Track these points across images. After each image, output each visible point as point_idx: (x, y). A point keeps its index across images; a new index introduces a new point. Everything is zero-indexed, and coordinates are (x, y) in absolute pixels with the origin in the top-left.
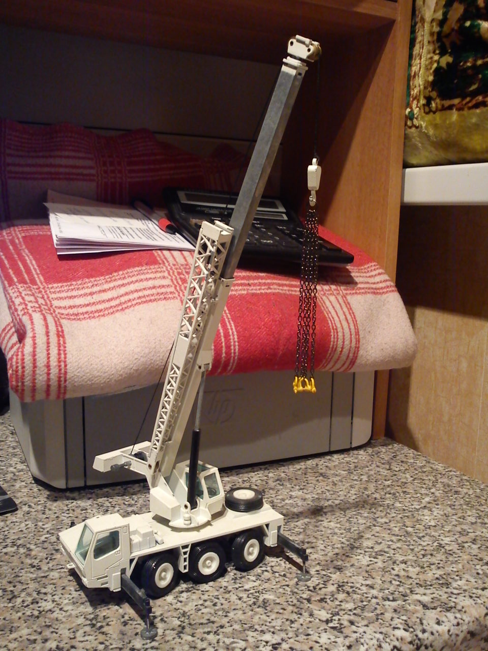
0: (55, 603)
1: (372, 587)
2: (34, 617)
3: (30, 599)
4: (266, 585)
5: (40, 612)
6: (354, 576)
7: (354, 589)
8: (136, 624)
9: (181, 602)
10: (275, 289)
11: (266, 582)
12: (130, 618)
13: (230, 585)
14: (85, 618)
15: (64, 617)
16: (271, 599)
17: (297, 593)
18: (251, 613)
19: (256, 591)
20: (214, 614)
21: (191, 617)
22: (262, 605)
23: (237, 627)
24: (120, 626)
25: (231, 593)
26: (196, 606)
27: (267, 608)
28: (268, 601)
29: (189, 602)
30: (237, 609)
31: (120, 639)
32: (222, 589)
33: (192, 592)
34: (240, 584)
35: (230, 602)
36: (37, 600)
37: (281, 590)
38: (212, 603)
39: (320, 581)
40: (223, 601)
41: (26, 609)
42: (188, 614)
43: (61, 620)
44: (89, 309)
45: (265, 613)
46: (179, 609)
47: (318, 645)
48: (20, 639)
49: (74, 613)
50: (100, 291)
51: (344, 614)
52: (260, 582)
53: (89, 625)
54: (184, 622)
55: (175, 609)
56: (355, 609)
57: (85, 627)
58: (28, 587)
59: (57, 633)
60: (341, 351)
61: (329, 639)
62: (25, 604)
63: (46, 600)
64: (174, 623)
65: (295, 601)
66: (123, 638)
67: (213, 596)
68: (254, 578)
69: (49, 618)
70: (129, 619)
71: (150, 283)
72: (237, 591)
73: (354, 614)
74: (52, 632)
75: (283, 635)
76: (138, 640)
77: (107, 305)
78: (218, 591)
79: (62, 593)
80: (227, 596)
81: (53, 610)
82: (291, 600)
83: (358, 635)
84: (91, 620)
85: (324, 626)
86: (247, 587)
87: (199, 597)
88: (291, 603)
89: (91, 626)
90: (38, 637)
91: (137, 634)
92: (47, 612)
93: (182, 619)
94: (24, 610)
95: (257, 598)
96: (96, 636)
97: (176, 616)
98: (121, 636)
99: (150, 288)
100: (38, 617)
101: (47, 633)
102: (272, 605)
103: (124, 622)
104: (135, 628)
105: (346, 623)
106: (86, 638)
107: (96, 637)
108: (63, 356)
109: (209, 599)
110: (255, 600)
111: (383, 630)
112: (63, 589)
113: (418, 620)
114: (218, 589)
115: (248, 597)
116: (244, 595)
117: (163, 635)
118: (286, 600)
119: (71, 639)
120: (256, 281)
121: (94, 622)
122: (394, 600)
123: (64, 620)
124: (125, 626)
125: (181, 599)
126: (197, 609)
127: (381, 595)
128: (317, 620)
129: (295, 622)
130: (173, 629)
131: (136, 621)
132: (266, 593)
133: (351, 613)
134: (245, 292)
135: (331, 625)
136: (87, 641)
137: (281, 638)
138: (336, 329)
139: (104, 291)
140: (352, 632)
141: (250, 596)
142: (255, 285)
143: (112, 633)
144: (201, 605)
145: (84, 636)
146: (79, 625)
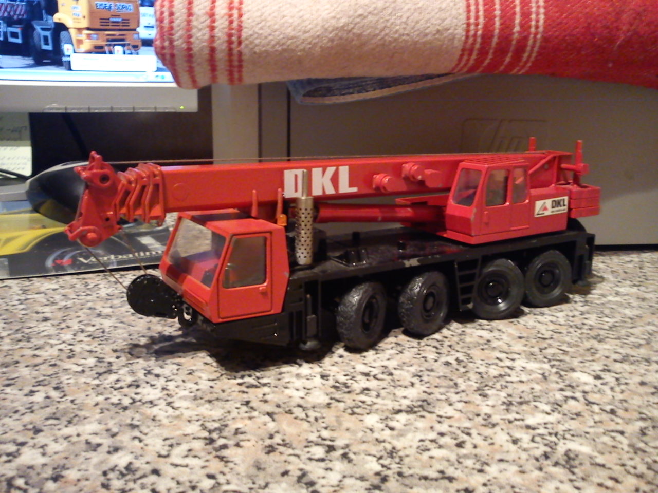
0: (165, 392)
2: (120, 406)
3: (129, 379)
4: (574, 425)
5: (134, 401)
8: (290, 455)
9: (392, 429)
11: (573, 419)
12: (283, 440)
14: (202, 425)
15: (168, 417)
16: (583, 454)
17: (644, 452)
18: (536, 474)
19: (551, 431)
20: (456, 463)
21: (406, 460)
22: (564, 463)
24: (259, 453)
25: (497, 429)
26: (422, 440)
27: (576, 470)
28: (577, 456)
29: (408, 431)
30: (507, 461)
31: (250, 477)
32: (480, 419)
33: (419, 414)
34: (517, 413)
35: (492, 444)
36: (139, 383)
37: (606, 439)
38: (455, 442)
40: (478, 440)
41: (115, 393)
42: (401, 454)
43: (160, 421)
45: (571, 481)
46: (384, 441)
48: (75, 439)
49: (187, 414)
52: (560, 416)
53: (205, 438)
54: (389, 469)
55: (377, 440)
57: (195, 441)
58: (137, 362)
59: (141, 441)
62: (118, 386)
63: (152, 385)
64: (368, 466)
65: (642, 468)
66: (257, 476)
67: (459, 428)
68: (548, 408)
69: (143, 414)
70: (281, 442)
72: (511, 425)
74: (135, 438)
76: (284, 485)
78: (470, 419)
79: (184, 379)
80: (488, 432)
81: (155, 402)
82: (632, 463)
84: (210, 432)
86: (530, 421)
87: (430, 425)
88: (632, 471)
89: (207, 441)
90: (106, 442)
91: (285, 473)
92: (144, 403)
93: (386, 462)
94: (111, 393)
95: (553, 446)
96: (207, 461)
97: (374, 453)
98: (253, 471)
100: (125, 408)
101: (125, 438)
102: (587, 466)
103: (270, 446)
104: (285, 461)
106: (189, 461)
107: (207, 464)
109: (450, 432)
110: (548, 449)
112: (190, 374)
114: (471, 417)
115: (533, 440)
116: (525, 437)
117: (338, 486)
118: (619, 462)
119: (160, 456)
121: (215, 435)
123: (165, 421)
124: (268, 453)
125: (392, 424)
126: (422, 448)
130: (362, 479)
131: (293, 449)
132: (573, 438)
136: (187, 466)
141: (537, 439)
143: (237, 462)
144: (432, 441)
145: (187, 456)
146: (185, 435)
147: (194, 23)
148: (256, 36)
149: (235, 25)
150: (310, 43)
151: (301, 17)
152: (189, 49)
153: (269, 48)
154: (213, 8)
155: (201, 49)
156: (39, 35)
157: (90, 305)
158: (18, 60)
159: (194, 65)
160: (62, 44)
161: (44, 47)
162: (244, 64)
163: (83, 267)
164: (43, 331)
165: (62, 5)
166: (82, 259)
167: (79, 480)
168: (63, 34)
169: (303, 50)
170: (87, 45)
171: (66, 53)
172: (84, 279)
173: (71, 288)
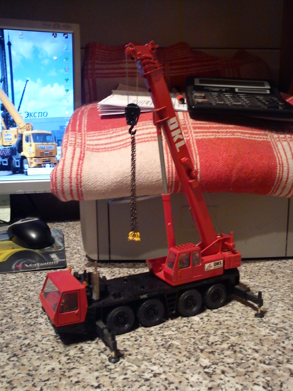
1: (257, 351)
3: (35, 315)
4: (180, 335)
5: (35, 323)
6: (248, 341)
7: (242, 350)
10: (238, 135)
11: (181, 333)
13: (154, 331)
15: (45, 328)
16: (176, 345)
17: (197, 344)
18: (156, 350)
19: (170, 337)
20: (131, 346)
22: (167, 347)
23: (140, 357)
25: (152, 336)
27: (169, 350)
28: (173, 345)
30: (148, 346)
32: (148, 332)
34: (163, 331)
35: (147, 341)
36: (38, 317)
37: (187, 340)
38: (135, 339)
39: (219, 339)
40: (143, 339)
41: (29, 320)
43: (42, 330)
44: (107, 146)
45: (165, 352)
47: (187, 381)
48: (13, 335)
50: (116, 136)
51: (221, 365)
52: (177, 332)
53: (55, 336)
56: (233, 363)
59: (34, 336)
60: (287, 181)
61: (198, 379)
62: (31, 317)
63: (42, 318)
65: (192, 349)
67: (139, 335)
69: (37, 327)
71: (148, 131)
72: (157, 335)
73: (230, 367)
74: (32, 335)
75: (167, 369)
77: (118, 144)
80: (148, 337)
83: (222, 382)
85: (201, 370)
90: (23, 336)
92: (38, 324)
95: (167, 342)
99: (147, 134)
100: (32, 325)
101: (29, 335)
102: (174, 348)
105: (218, 371)
108: (79, 171)
110: (165, 343)
111: (245, 383)
113: (279, 383)
114: (145, 331)
115: (162, 340)
116: (160, 339)
119: (39, 341)
120: (224, 130)
122: (269, 364)
123: (43, 330)
127: (261, 358)
128: (199, 365)
129: (182, 363)
130: (99, 349)
133: (228, 366)
134: (213, 137)
135: (206, 370)
136: (46, 344)
137: (164, 370)
138: (282, 164)
139: (119, 136)
140: (219, 379)
141: (164, 340)
142: (222, 132)
145: (47, 341)
146: (49, 335)
147: (64, 181)
148: (86, 185)
149: (79, 181)
150: (107, 188)
151: (103, 178)
152: (63, 190)
153: (91, 189)
154: (71, 175)
155: (67, 190)
156: (15, 162)
157: (26, 286)
158: (6, 172)
159: (65, 195)
160: (24, 164)
161: (17, 166)
162: (83, 194)
163: (26, 269)
164: (8, 296)
165: (25, 148)
166: (26, 265)
167: (13, 347)
168: (25, 160)
169: (104, 190)
170: (34, 164)
171: (25, 168)
172: (26, 274)
173: (20, 278)
